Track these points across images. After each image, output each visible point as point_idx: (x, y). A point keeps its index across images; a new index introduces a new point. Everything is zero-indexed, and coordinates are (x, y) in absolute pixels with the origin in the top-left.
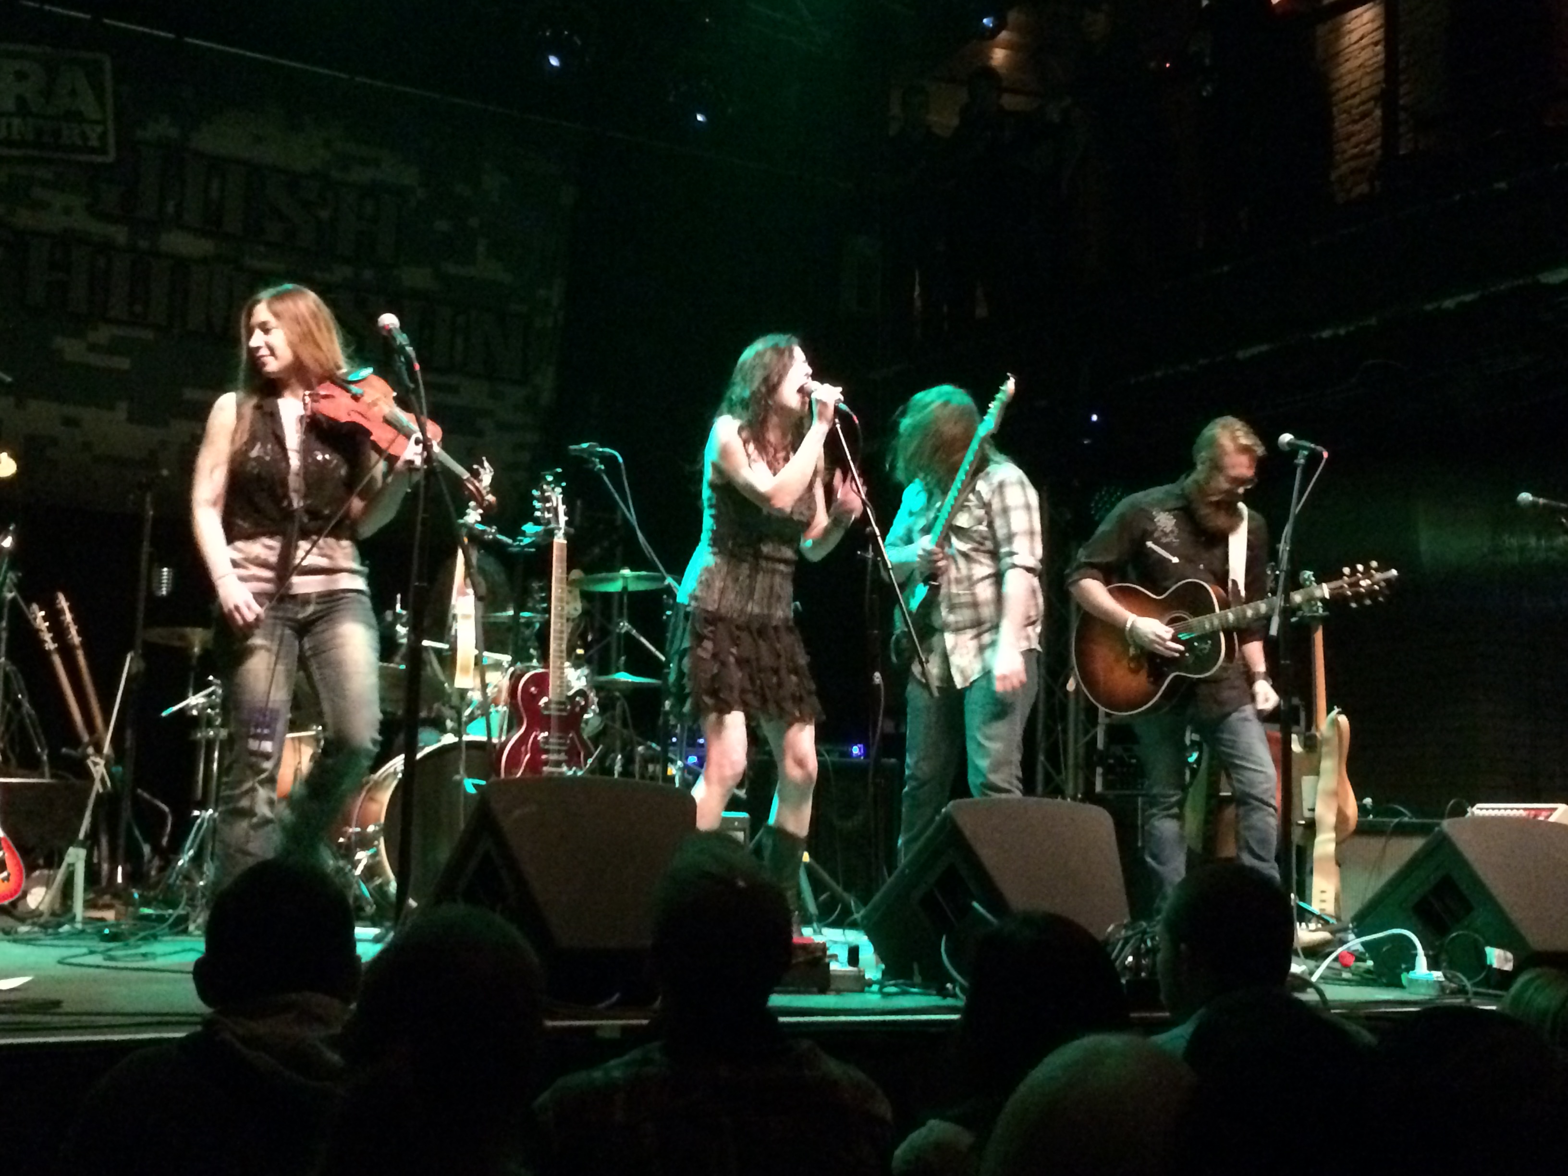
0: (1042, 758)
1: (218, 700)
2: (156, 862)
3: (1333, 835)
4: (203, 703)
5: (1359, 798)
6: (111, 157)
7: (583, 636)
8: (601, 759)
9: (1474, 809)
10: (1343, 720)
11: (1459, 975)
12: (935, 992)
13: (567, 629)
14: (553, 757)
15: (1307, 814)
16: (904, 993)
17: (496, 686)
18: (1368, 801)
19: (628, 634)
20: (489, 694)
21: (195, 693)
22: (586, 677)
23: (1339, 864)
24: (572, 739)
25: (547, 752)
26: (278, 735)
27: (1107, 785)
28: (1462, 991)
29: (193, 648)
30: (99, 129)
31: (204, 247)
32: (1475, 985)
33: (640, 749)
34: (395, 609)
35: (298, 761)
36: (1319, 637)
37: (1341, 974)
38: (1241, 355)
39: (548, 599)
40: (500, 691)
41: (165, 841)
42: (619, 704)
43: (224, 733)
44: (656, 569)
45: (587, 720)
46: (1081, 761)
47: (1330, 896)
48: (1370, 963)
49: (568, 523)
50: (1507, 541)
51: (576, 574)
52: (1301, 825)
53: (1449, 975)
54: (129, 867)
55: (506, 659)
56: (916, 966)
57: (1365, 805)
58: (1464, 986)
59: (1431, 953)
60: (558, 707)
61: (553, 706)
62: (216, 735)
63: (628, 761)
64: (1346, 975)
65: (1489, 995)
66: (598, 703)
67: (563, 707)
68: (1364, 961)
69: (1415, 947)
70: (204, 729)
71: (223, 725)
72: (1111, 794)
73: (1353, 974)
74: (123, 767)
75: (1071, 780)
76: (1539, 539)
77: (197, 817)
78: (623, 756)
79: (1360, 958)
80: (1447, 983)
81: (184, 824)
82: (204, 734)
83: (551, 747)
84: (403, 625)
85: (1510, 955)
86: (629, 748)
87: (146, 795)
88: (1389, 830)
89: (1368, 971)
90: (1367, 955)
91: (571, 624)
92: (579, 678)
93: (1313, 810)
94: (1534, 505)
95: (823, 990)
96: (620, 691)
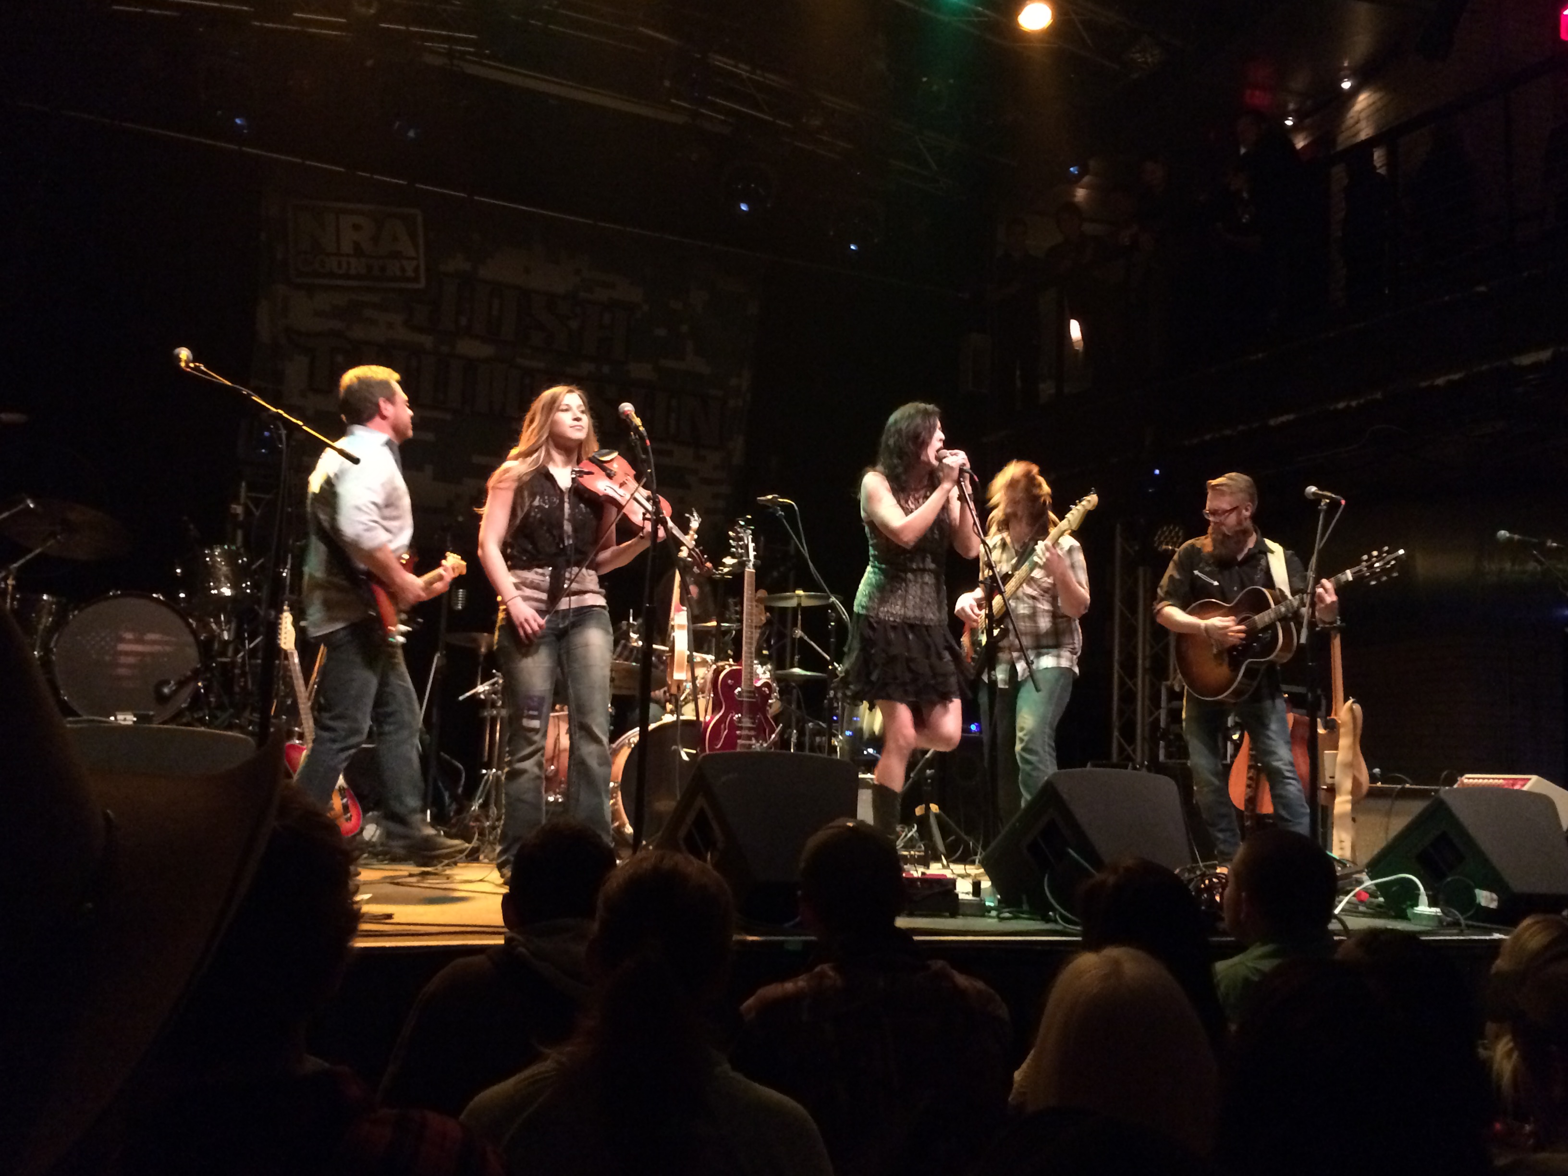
0: (1116, 733)
1: (500, 688)
2: (454, 807)
3: (1349, 797)
4: (488, 690)
5: (1370, 768)
6: (422, 285)
7: (768, 641)
8: (781, 734)
9: (1463, 778)
10: (1357, 707)
11: (1453, 910)
12: (1039, 918)
13: (756, 635)
14: (745, 732)
15: (1329, 781)
16: (1015, 918)
17: (703, 678)
18: (1377, 770)
19: (801, 638)
20: (698, 685)
21: (482, 683)
22: (770, 671)
23: (1354, 820)
24: (759, 719)
25: (741, 728)
26: (544, 716)
27: (1169, 755)
28: (1456, 924)
29: (480, 647)
30: (414, 263)
31: (487, 350)
32: (1466, 919)
33: (810, 724)
34: (628, 620)
35: (557, 733)
36: (1337, 643)
37: (1358, 908)
38: (1272, 422)
39: (741, 613)
40: (705, 682)
41: (460, 790)
42: (795, 691)
43: (504, 712)
44: (824, 591)
45: (771, 704)
46: (1147, 735)
47: (1348, 845)
48: (1381, 899)
49: (755, 557)
50: (1487, 566)
51: (762, 593)
52: (1323, 789)
53: (1446, 911)
54: (435, 809)
55: (710, 658)
56: (1024, 897)
57: (1374, 774)
58: (1458, 919)
59: (1430, 893)
60: (749, 695)
61: (745, 694)
62: (498, 713)
63: (801, 733)
64: (1362, 908)
65: (1478, 927)
66: (779, 691)
67: (752, 695)
68: (1377, 897)
69: (1418, 889)
70: (489, 709)
71: (503, 706)
72: (1171, 762)
73: (1368, 908)
74: (430, 736)
75: (1139, 752)
76: (1513, 565)
77: (485, 774)
78: (797, 731)
79: (1373, 895)
80: (1444, 917)
81: (474, 780)
82: (490, 712)
83: (743, 725)
84: (634, 632)
85: (1495, 896)
86: (801, 724)
87: (447, 756)
88: (1394, 794)
89: (1379, 906)
90: (1379, 893)
91: (759, 631)
92: (765, 673)
93: (1332, 777)
94: (1509, 540)
95: (954, 915)
96: (794, 681)
